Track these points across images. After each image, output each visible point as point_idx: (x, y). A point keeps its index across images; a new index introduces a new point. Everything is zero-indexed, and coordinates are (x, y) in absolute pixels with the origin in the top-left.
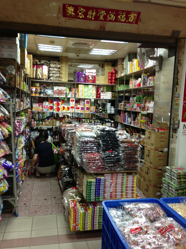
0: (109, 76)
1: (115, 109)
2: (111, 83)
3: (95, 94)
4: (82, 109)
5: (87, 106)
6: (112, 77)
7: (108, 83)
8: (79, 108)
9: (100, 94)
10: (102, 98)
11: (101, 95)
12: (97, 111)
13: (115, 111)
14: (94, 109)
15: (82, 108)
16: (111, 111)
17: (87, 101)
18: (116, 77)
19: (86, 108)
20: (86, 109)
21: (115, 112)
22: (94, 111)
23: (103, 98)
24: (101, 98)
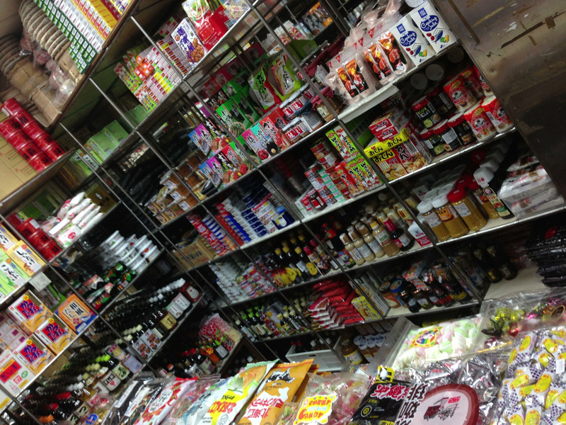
0: (10, 141)
1: (149, 238)
2: (46, 159)
3: (22, 251)
4: (31, 352)
5: (39, 322)
6: (26, 135)
7: (34, 174)
8: (14, 367)
9: (44, 237)
10: (65, 241)
11: (52, 232)
12: (98, 303)
13: (154, 243)
14: (80, 305)
15: (24, 352)
16: (142, 255)
17: (20, 308)
18: (46, 126)
19: (41, 335)
20: (46, 339)
21: (159, 248)
22: (86, 313)
23: (72, 235)
24: (66, 246)
